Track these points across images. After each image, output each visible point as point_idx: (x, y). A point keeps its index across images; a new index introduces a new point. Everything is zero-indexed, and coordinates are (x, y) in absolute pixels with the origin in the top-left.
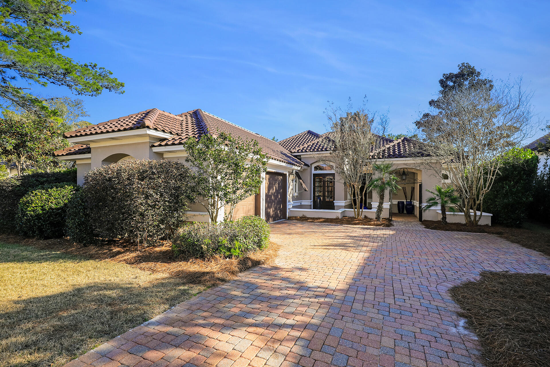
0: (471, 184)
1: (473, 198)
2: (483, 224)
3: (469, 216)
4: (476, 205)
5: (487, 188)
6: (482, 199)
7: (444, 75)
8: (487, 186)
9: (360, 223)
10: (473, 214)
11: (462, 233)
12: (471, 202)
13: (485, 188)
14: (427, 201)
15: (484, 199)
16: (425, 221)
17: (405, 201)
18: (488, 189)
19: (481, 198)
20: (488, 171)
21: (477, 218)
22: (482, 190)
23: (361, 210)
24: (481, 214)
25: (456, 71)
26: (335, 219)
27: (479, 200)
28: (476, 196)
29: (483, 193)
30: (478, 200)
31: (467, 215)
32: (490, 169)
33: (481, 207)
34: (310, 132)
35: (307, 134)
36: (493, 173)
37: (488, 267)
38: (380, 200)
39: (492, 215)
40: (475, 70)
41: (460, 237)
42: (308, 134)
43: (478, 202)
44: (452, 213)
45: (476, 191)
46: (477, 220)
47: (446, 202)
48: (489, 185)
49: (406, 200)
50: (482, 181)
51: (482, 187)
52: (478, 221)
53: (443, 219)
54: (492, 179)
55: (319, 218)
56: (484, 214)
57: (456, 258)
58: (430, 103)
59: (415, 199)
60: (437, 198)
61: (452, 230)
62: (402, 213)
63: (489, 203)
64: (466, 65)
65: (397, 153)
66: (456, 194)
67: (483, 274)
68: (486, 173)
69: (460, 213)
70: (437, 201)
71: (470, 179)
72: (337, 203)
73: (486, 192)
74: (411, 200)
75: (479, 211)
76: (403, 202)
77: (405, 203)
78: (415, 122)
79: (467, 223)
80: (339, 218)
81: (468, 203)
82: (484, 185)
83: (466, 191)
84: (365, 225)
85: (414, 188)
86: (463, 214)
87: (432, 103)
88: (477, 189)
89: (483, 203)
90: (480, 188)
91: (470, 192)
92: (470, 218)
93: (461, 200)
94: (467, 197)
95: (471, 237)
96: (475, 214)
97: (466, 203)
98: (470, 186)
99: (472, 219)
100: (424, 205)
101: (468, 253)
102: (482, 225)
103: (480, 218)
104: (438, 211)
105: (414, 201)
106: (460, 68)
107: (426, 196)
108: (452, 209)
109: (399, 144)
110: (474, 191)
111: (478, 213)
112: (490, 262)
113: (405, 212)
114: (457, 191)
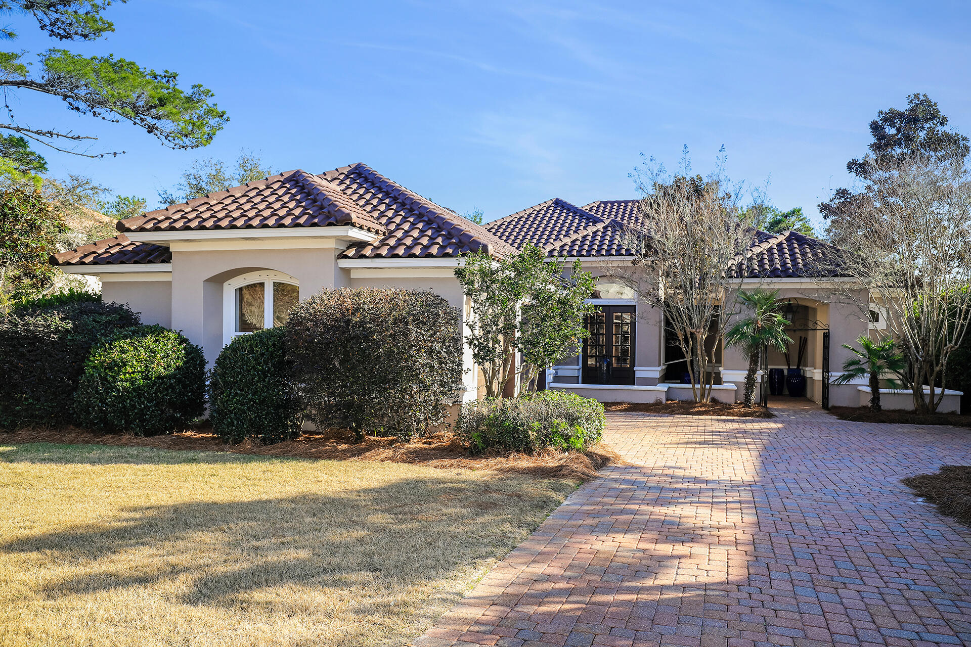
0: (926, 335)
1: (928, 362)
2: (946, 411)
3: (922, 395)
4: (935, 374)
5: (953, 342)
6: (944, 363)
7: (881, 112)
8: (955, 337)
9: (710, 411)
10: (929, 392)
11: (910, 426)
12: (926, 367)
13: (950, 341)
14: (845, 367)
15: (948, 363)
16: (834, 408)
17: (785, 367)
18: (956, 343)
19: (944, 361)
20: (957, 311)
21: (936, 400)
22: (946, 345)
23: (708, 386)
24: (943, 392)
25: (903, 107)
26: (653, 405)
27: (940, 364)
28: (934, 357)
29: (947, 352)
30: (937, 365)
31: (918, 394)
32: (960, 308)
33: (943, 378)
34: (558, 203)
35: (552, 208)
36: (965, 315)
37: (952, 462)
38: (751, 364)
39: (961, 393)
40: (938, 111)
41: (905, 431)
42: (556, 208)
43: (937, 369)
44: (891, 391)
45: (935, 348)
46: (935, 403)
47: (880, 367)
48: (957, 337)
49: (789, 365)
50: (945, 329)
51: (946, 339)
52: (937, 404)
53: (873, 401)
54: (963, 325)
55: (621, 403)
56: (947, 392)
57: (905, 455)
58: (850, 166)
59: (809, 364)
60: (863, 361)
61: (892, 421)
62: (778, 395)
63: (957, 371)
64: (922, 98)
65: (778, 266)
66: (898, 353)
67: (945, 469)
68: (953, 315)
69: (905, 391)
70: (863, 366)
71: (924, 325)
72: (641, 372)
73: (953, 349)
74: (798, 366)
75: (940, 386)
76: (782, 370)
77: (786, 372)
78: (819, 206)
79: (916, 410)
80: (661, 402)
81: (920, 369)
82: (948, 335)
83: (917, 348)
84: (721, 415)
85: (806, 340)
86: (911, 391)
87: (852, 166)
88: (936, 342)
89: (947, 372)
90: (942, 342)
91: (923, 349)
92: (923, 400)
93: (906, 365)
94: (917, 359)
95: (926, 431)
96: (932, 391)
97: (916, 371)
98: (923, 338)
99: (927, 400)
100: (835, 375)
101: (922, 449)
102: (943, 412)
103: (940, 399)
104: (860, 388)
105: (807, 369)
106: (911, 101)
107: (840, 356)
108: (891, 383)
109: (780, 245)
110: (932, 349)
111: (938, 391)
112: (954, 458)
113: (786, 392)
114: (899, 347)
